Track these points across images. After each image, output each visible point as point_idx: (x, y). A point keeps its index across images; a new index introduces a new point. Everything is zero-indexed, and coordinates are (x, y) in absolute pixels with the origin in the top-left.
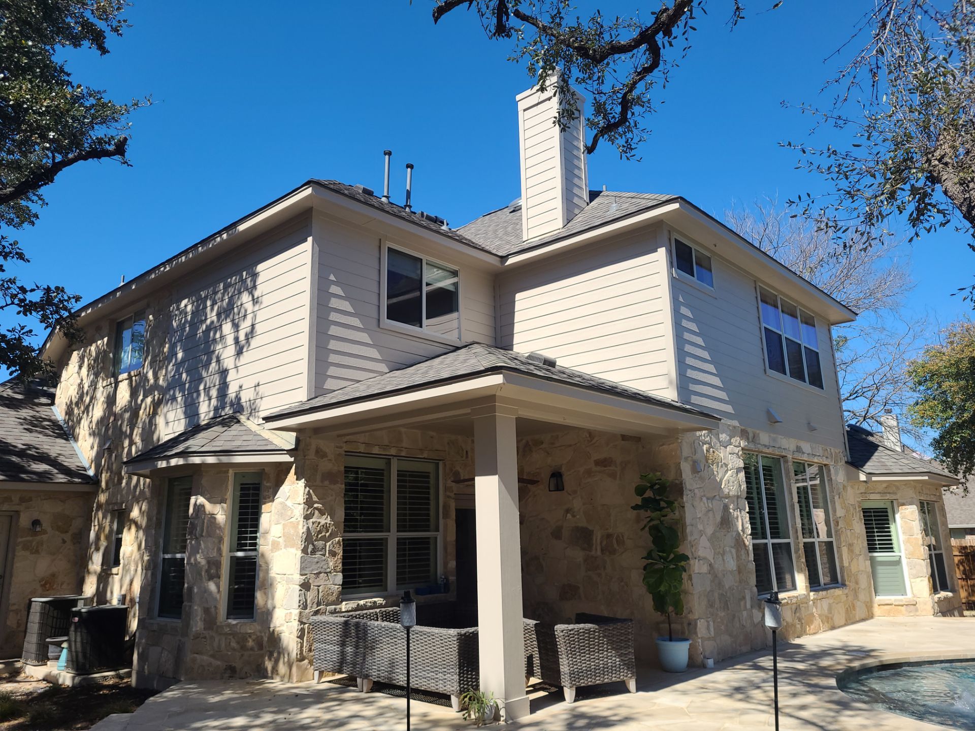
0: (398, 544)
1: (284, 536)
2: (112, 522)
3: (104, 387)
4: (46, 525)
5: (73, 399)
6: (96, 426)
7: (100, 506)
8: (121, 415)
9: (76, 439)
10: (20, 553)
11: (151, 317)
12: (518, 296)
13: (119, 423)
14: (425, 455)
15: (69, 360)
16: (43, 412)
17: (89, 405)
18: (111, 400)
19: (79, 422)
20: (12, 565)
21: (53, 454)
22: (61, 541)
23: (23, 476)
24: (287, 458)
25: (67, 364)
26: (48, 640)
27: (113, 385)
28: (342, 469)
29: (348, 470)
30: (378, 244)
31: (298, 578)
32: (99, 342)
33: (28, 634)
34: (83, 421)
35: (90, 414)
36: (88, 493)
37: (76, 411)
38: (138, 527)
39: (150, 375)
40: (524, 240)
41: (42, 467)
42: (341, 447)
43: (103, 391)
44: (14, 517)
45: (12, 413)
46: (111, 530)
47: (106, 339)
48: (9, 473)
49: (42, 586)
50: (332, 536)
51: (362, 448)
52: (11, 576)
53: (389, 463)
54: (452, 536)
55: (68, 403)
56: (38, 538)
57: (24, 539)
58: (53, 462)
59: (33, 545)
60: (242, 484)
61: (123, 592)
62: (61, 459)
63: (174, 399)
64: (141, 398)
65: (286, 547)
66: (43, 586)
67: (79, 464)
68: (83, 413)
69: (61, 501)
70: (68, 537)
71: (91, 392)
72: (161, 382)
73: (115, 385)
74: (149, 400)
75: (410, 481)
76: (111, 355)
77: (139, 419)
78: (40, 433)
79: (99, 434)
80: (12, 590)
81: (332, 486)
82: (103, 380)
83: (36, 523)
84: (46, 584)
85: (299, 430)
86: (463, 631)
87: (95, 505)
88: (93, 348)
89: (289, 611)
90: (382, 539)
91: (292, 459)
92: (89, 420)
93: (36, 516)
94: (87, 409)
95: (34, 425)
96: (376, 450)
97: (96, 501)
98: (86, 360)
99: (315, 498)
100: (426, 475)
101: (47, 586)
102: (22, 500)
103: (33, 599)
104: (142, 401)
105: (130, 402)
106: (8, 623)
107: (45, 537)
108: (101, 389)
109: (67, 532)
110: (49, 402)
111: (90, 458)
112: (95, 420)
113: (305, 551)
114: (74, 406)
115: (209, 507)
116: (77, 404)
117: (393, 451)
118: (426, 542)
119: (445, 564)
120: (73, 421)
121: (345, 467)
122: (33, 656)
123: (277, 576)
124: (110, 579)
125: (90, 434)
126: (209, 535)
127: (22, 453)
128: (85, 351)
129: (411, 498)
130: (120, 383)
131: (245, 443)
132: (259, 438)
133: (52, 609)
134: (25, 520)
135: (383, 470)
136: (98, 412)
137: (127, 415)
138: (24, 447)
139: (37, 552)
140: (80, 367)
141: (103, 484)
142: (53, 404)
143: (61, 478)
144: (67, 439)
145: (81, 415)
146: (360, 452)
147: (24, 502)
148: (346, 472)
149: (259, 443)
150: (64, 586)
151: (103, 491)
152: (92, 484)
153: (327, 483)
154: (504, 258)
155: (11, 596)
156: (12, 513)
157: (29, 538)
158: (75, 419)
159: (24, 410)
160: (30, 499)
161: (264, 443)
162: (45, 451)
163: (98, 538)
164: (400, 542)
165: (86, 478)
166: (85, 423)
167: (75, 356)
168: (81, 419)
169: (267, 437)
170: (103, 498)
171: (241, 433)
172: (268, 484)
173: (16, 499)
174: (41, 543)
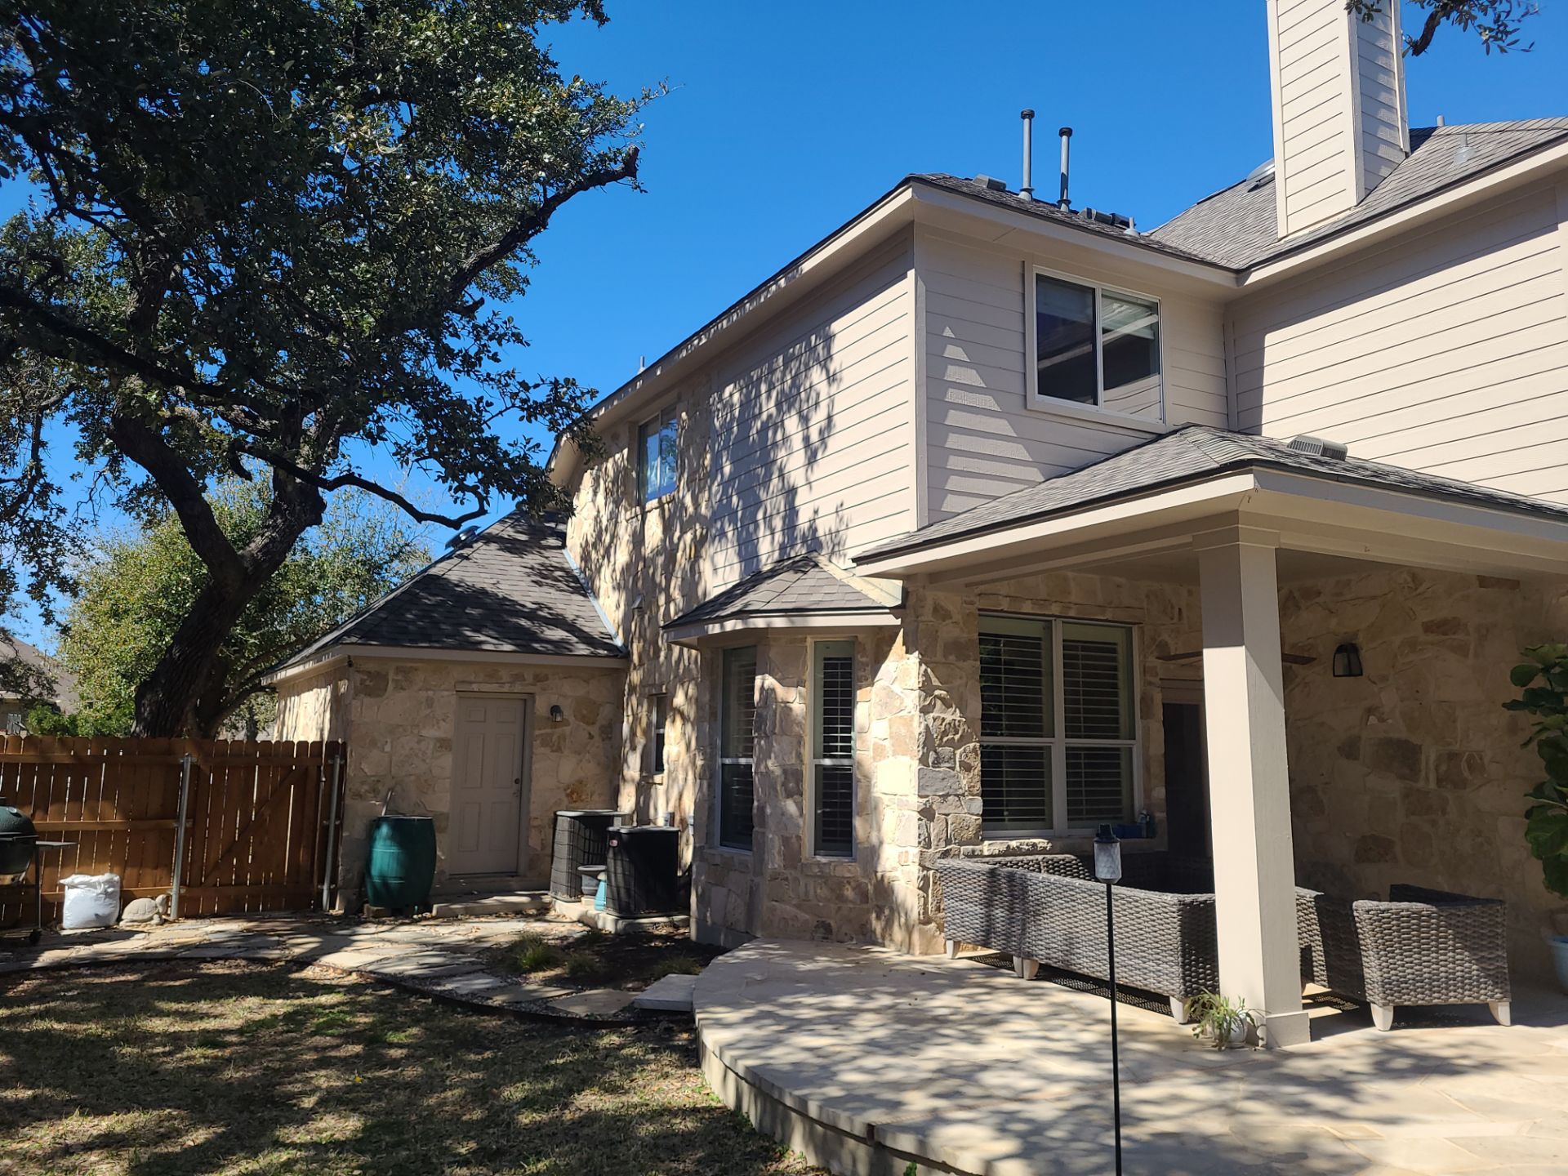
0: (1068, 757)
1: (891, 737)
2: (650, 711)
3: (627, 521)
4: (567, 713)
5: (589, 538)
6: (621, 575)
7: (632, 689)
8: (653, 560)
9: (596, 596)
10: (540, 750)
11: (684, 415)
12: (1270, 338)
13: (651, 571)
14: (1108, 616)
15: (581, 483)
16: (554, 558)
17: (610, 546)
18: (638, 539)
19: (599, 571)
20: (530, 769)
21: (570, 617)
22: (588, 736)
23: (536, 645)
24: (891, 620)
25: (578, 490)
26: (580, 868)
27: (640, 517)
28: (976, 636)
29: (984, 638)
30: (1019, 270)
31: (915, 802)
32: (617, 456)
33: (555, 860)
34: (603, 569)
35: (612, 559)
36: (616, 670)
37: (594, 555)
38: (685, 719)
39: (688, 500)
40: (1280, 236)
41: (557, 634)
42: (972, 603)
43: (627, 526)
44: (527, 700)
45: (516, 559)
46: (649, 723)
47: (626, 451)
48: (519, 642)
49: (567, 795)
50: (964, 740)
51: (1005, 605)
52: (531, 780)
53: (1048, 627)
54: (1158, 747)
55: (583, 545)
56: (559, 730)
57: (543, 731)
58: (571, 627)
59: (554, 739)
60: (825, 659)
61: (671, 810)
62: (580, 623)
63: (722, 534)
64: (677, 534)
65: (895, 753)
66: (569, 795)
67: (603, 630)
68: (603, 557)
69: (584, 681)
70: (595, 730)
71: (611, 527)
72: (703, 510)
73: (642, 518)
74: (688, 537)
75: (1085, 658)
76: (634, 474)
77: (677, 565)
78: (552, 586)
79: (626, 587)
80: (533, 799)
81: (961, 664)
82: (626, 510)
83: (555, 710)
84: (572, 793)
85: (906, 576)
86: (1188, 898)
87: (626, 687)
88: (610, 464)
89: (904, 850)
90: (1041, 748)
91: (898, 622)
92: (611, 567)
93: (555, 700)
94: (607, 551)
95: (544, 575)
96: (1027, 607)
97: (628, 681)
98: (602, 482)
99: (935, 682)
100: (1110, 648)
101: (575, 796)
102: (538, 679)
103: (559, 813)
104: (679, 539)
105: (664, 541)
106: (531, 843)
107: (567, 729)
108: (624, 523)
109: (593, 723)
110: (560, 544)
111: (616, 621)
112: (619, 567)
113: (923, 760)
114: (591, 548)
115: (781, 692)
116: (594, 545)
117: (1055, 609)
118: (1113, 755)
119: (1147, 792)
120: (590, 570)
121: (980, 634)
122: (564, 888)
123: (883, 796)
124: (653, 791)
125: (614, 588)
126: (784, 733)
127: (532, 615)
128: (599, 470)
129: (1085, 684)
130: (649, 514)
131: (828, 598)
132: (847, 589)
133: (583, 827)
134: (541, 706)
135: (1039, 639)
136: (622, 556)
137: (660, 560)
138: (534, 606)
139: (559, 749)
140: (595, 493)
141: (635, 658)
142: (564, 546)
143: (582, 649)
144: (585, 596)
145: (600, 561)
146: (1002, 611)
147: (539, 681)
148: (981, 642)
149: (849, 597)
150: (596, 797)
151: (635, 668)
152: (621, 658)
153: (952, 658)
154: (1242, 273)
155: (532, 807)
156: (525, 696)
157: (549, 731)
158: (593, 567)
159: (530, 556)
160: (546, 678)
161: (855, 597)
162: (560, 612)
163: (633, 733)
164: (1072, 754)
165: (612, 648)
166: (606, 572)
167: (588, 478)
168: (601, 566)
169: (859, 589)
170: (636, 677)
171: (821, 583)
172: (864, 659)
173: (529, 678)
174: (562, 737)
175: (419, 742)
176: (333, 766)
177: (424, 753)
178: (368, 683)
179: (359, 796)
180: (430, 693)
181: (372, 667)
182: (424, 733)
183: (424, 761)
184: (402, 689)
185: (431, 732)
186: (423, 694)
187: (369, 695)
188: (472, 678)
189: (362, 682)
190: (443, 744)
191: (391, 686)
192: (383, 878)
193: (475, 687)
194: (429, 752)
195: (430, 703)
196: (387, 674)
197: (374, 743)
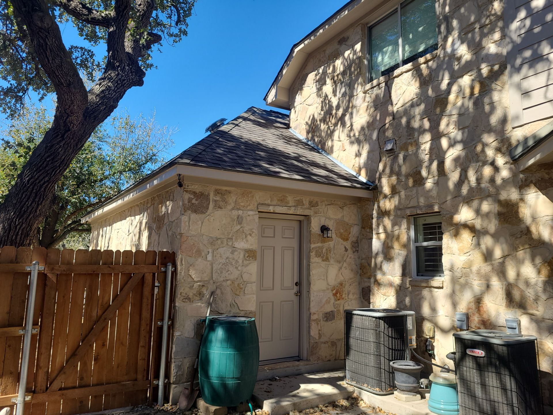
2: (408, 229)
3: (365, 92)
4: (331, 231)
5: (316, 116)
6: (360, 132)
8: (407, 111)
9: (330, 151)
10: (315, 260)
13: (405, 120)
15: (304, 84)
17: (344, 115)
18: (382, 102)
19: (331, 134)
20: (309, 275)
21: (320, 163)
22: (344, 249)
23: (315, 178)
25: (301, 89)
26: (390, 364)
27: (383, 85)
32: (348, 53)
33: (352, 353)
34: (336, 134)
35: (348, 124)
37: (323, 126)
38: (478, 232)
39: (463, 51)
43: (365, 97)
45: (266, 130)
46: (409, 238)
47: (358, 47)
52: (310, 284)
55: (310, 122)
56: (326, 245)
57: (316, 245)
59: (324, 252)
62: (329, 167)
64: (446, 81)
67: (347, 173)
68: (336, 125)
69: (340, 207)
70: (348, 245)
71: (344, 104)
72: (493, 50)
73: (386, 84)
74: (466, 80)
77: (449, 107)
78: (297, 146)
79: (369, 139)
80: (312, 298)
83: (324, 229)
84: (336, 293)
87: (375, 212)
88: (339, 62)
92: (346, 130)
93: (324, 222)
94: (341, 120)
97: (376, 207)
98: (329, 77)
101: (338, 295)
102: (312, 205)
103: (355, 312)
104: (450, 85)
105: (423, 93)
106: (312, 333)
107: (331, 244)
108: (361, 95)
109: (347, 240)
110: (286, 127)
111: (357, 165)
112: (357, 127)
114: (318, 122)
116: (324, 120)
120: (320, 136)
124: (426, 293)
125: (352, 143)
127: (298, 160)
128: (325, 69)
130: (396, 79)
134: (315, 226)
136: (361, 118)
138: (296, 155)
139: (327, 259)
141: (386, 189)
142: (289, 126)
143: (343, 182)
144: (319, 152)
145: (332, 128)
147: (313, 206)
150: (351, 296)
151: (385, 197)
152: (371, 190)
155: (312, 305)
156: (301, 218)
157: (319, 245)
158: (323, 134)
159: (273, 130)
160: (317, 204)
162: (313, 160)
165: (361, 183)
166: (340, 134)
167: (311, 77)
168: (333, 132)
173: (306, 203)
174: (329, 250)
175: (232, 253)
176: (165, 272)
177: (237, 261)
178: (194, 201)
179: (188, 299)
180: (240, 212)
181: (197, 188)
182: (236, 245)
183: (236, 268)
184: (220, 208)
185: (241, 245)
186: (235, 213)
187: (195, 212)
188: (268, 202)
189: (190, 200)
190: (250, 254)
191: (211, 206)
192: (222, 378)
193: (271, 209)
194: (240, 261)
195: (240, 220)
196: (209, 195)
197: (199, 253)
